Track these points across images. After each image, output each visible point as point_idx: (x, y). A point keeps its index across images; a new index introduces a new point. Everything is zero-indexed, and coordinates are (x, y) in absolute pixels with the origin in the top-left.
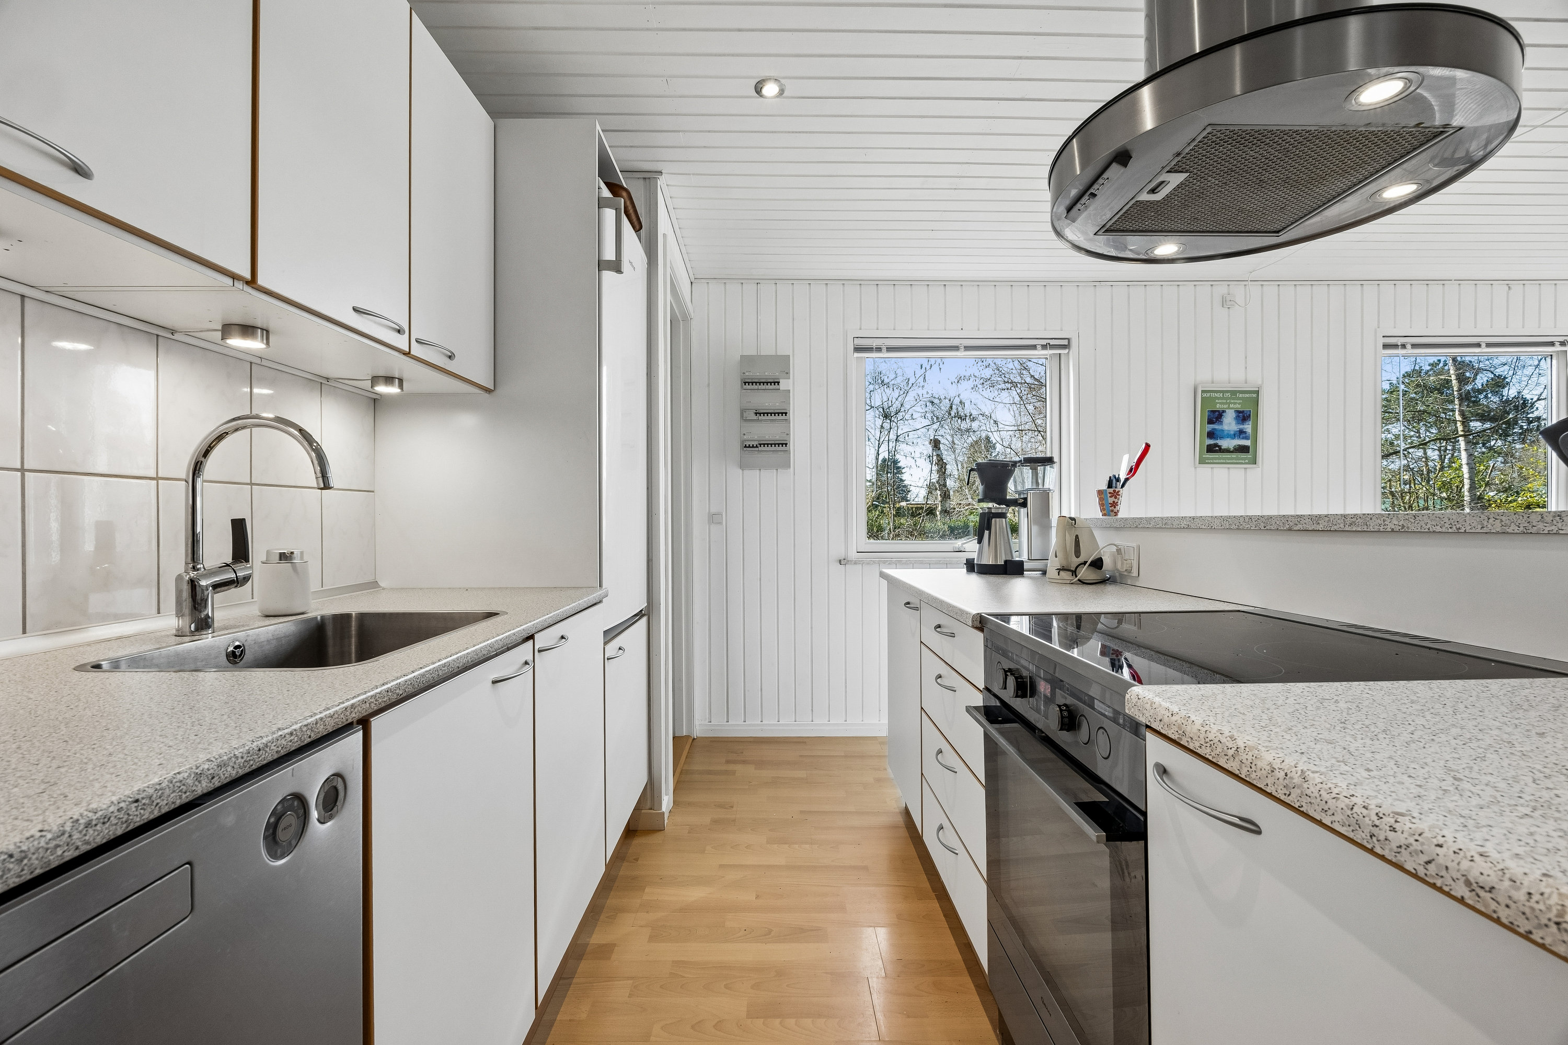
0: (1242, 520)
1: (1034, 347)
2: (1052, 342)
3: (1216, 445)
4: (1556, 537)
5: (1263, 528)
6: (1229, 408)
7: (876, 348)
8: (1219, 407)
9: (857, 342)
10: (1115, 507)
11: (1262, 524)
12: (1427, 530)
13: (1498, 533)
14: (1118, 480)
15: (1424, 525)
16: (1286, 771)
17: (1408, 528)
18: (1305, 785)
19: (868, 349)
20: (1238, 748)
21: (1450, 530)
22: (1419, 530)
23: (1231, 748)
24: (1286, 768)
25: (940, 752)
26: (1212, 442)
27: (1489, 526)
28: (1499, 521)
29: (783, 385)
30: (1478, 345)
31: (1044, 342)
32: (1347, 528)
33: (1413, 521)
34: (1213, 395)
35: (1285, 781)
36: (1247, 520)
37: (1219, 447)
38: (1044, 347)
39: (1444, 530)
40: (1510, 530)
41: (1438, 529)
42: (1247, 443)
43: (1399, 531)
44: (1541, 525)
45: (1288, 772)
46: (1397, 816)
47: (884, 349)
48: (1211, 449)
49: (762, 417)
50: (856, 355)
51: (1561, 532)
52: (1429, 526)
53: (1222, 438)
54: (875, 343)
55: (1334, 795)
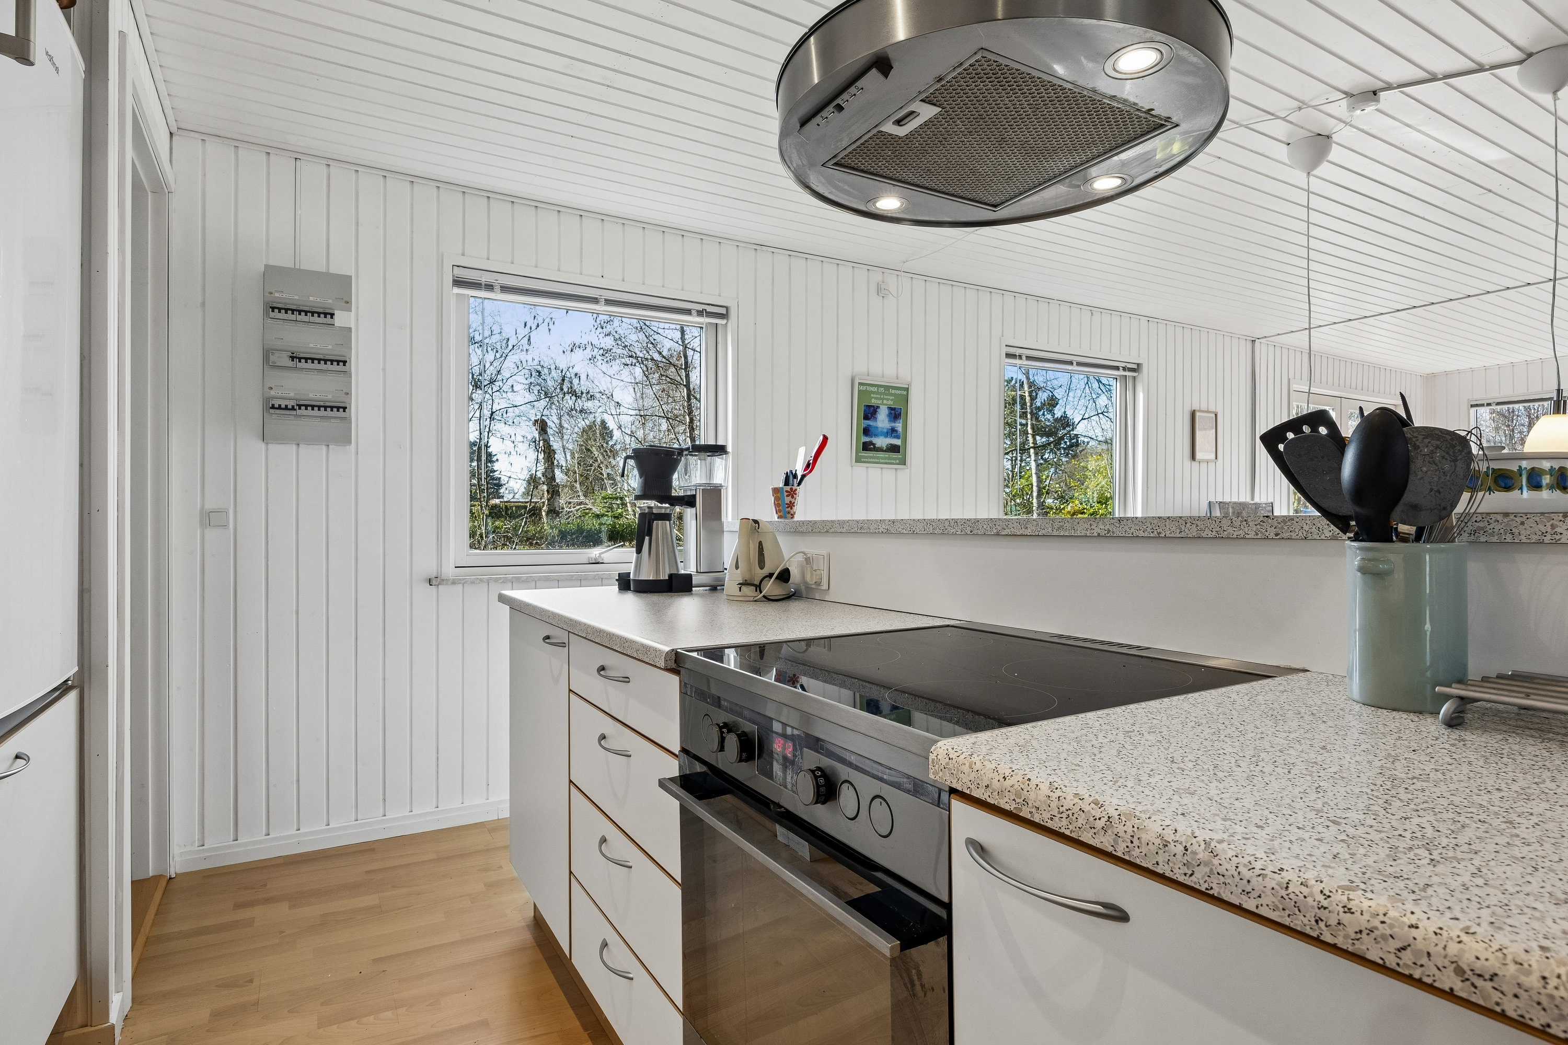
0: (947, 523)
1: (688, 312)
2: (709, 309)
3: (871, 443)
4: (1242, 541)
5: (969, 532)
6: (883, 404)
7: (485, 285)
8: (874, 402)
9: (458, 272)
10: (791, 509)
11: (969, 529)
12: (1130, 535)
13: (1194, 538)
14: (795, 476)
15: (1128, 530)
16: (1184, 845)
17: (1113, 532)
18: (1216, 861)
19: (476, 285)
20: (1109, 817)
21: (1152, 535)
22: (1124, 534)
23: (1100, 819)
24: (1183, 839)
25: (603, 840)
26: (867, 439)
27: (1186, 530)
28: (1195, 526)
29: (341, 319)
30: (1071, 363)
31: (700, 307)
32: (1055, 533)
33: (1118, 525)
34: (869, 388)
35: (1186, 857)
36: (952, 524)
37: (874, 445)
38: (700, 313)
39: (1146, 534)
40: (1204, 535)
41: (1141, 534)
42: (897, 442)
43: (1105, 536)
44: (1230, 530)
45: (1188, 845)
46: (1347, 892)
47: (497, 288)
48: (866, 447)
49: (303, 364)
50: (456, 290)
51: (1247, 536)
52: (1133, 530)
53: (876, 435)
54: (485, 278)
55: (1257, 872)
